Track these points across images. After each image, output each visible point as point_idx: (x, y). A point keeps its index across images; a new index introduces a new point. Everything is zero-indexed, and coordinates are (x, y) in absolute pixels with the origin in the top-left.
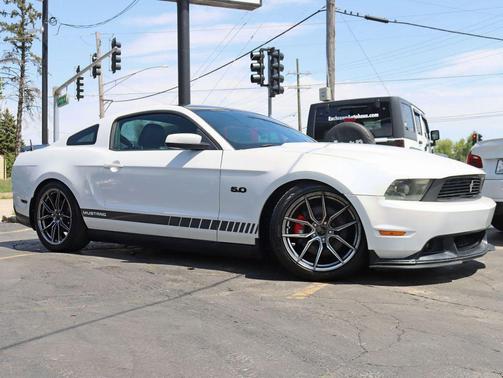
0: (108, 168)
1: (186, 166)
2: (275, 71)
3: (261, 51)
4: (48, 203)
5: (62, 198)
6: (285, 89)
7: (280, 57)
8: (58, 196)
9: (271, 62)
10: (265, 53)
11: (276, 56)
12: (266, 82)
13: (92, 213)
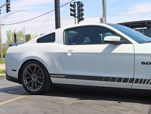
0: (66, 53)
1: (113, 52)
2: (81, 11)
3: (75, 3)
4: (29, 70)
5: (38, 68)
6: (84, 18)
7: (82, 5)
8: (35, 67)
9: (79, 7)
10: (76, 4)
11: (80, 5)
12: (77, 16)
13: (56, 76)
